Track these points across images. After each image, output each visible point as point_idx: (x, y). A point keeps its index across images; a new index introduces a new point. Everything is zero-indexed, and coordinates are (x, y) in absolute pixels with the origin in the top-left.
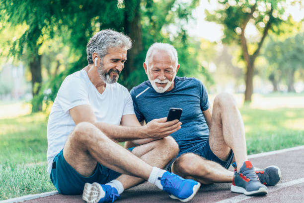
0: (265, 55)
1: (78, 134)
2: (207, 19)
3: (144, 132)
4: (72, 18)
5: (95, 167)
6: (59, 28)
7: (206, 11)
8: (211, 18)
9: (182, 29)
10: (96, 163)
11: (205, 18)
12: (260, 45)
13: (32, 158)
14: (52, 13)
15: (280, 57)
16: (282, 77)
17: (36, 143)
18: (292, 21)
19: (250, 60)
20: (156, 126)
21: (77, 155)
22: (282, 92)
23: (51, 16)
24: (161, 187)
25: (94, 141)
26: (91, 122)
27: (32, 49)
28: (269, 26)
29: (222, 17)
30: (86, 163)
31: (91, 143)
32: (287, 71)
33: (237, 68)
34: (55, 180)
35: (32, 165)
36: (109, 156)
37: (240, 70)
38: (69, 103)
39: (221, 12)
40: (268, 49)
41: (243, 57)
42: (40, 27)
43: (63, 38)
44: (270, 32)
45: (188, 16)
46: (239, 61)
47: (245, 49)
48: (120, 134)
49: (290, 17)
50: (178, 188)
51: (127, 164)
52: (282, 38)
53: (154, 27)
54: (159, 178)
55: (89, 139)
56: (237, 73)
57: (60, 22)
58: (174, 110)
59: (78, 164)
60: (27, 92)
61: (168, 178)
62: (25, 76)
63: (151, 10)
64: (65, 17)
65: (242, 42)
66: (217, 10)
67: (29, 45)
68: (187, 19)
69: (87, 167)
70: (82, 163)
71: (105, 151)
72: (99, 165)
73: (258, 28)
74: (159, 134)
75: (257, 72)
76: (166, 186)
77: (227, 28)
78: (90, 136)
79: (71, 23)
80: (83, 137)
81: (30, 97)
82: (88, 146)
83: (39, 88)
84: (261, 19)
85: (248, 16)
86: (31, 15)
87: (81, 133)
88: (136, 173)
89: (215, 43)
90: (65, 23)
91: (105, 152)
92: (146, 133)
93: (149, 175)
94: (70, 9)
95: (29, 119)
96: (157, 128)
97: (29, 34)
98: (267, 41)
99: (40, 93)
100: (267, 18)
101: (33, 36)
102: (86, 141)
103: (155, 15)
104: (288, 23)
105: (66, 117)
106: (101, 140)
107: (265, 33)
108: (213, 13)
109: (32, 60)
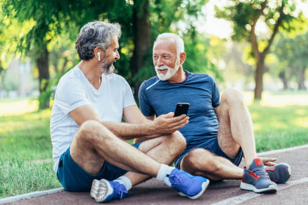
0: (275, 52)
1: (84, 133)
2: (216, 15)
3: (152, 129)
4: (80, 14)
5: (102, 165)
6: (67, 24)
7: (216, 8)
8: (220, 15)
9: (191, 25)
10: (103, 161)
12: (270, 42)
13: (39, 155)
14: (60, 9)
15: (290, 54)
16: (292, 74)
17: (43, 140)
18: (303, 18)
19: (260, 57)
20: (164, 122)
21: (84, 153)
22: (292, 90)
23: (58, 12)
24: (169, 184)
25: (101, 139)
27: (39, 45)
28: (279, 23)
29: (232, 14)
31: (98, 142)
32: (297, 68)
33: (247, 65)
35: (39, 162)
36: (116, 153)
37: (251, 67)
39: (231, 8)
40: (279, 47)
41: (252, 54)
42: (47, 23)
43: (71, 34)
44: (280, 29)
45: (198, 13)
46: (249, 58)
47: (255, 45)
48: (128, 131)
49: (301, 14)
50: (186, 185)
52: (292, 35)
53: (163, 23)
54: (168, 176)
55: (96, 137)
56: (247, 71)
57: (68, 18)
58: (181, 105)
59: (84, 162)
60: (35, 89)
61: (176, 176)
62: (32, 72)
63: (160, 6)
64: (72, 13)
65: (252, 39)
66: (227, 6)
67: (37, 41)
68: (196, 15)
69: (94, 165)
70: (89, 162)
71: (112, 149)
72: (106, 163)
73: (269, 25)
74: (167, 130)
75: (267, 70)
76: (175, 183)
77: (237, 24)
78: (97, 134)
79: (79, 19)
80: (89, 136)
81: (37, 94)
82: (95, 144)
83: (47, 85)
84: (271, 16)
85: (258, 13)
86: (38, 11)
87: (87, 132)
89: (225, 40)
90: (73, 19)
91: (112, 150)
92: (154, 129)
94: (78, 5)
95: (36, 116)
96: (165, 124)
97: (36, 31)
98: (277, 38)
99: (48, 90)
100: (277, 15)
101: (40, 32)
102: (93, 140)
103: (164, 11)
104: (298, 20)
107: (276, 30)
108: (222, 9)
109: (39, 56)
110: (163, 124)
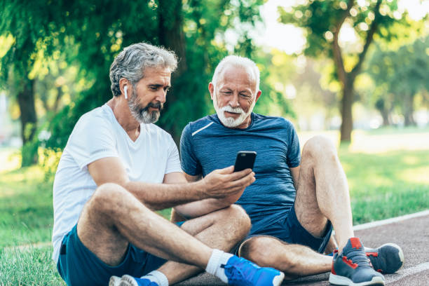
0: (370, 72)
1: (99, 201)
2: (281, 20)
3: (201, 190)
4: (80, 25)
5: (125, 250)
6: (61, 37)
7: (280, 8)
8: (287, 19)
9: (246, 37)
10: (127, 244)
11: (278, 19)
12: (362, 57)
13: (26, 237)
14: (51, 19)
15: (391, 74)
16: (396, 103)
17: (31, 213)
18: (409, 19)
19: (347, 79)
20: (219, 180)
21: (99, 233)
22: (396, 126)
23: (48, 23)
24: (225, 279)
25: (124, 211)
26: (120, 182)
27: (21, 73)
28: (374, 28)
29: (304, 17)
30: (111, 245)
31: (120, 215)
32: (403, 94)
33: (328, 91)
34: (65, 272)
35: (25, 249)
36: (146, 232)
37: (334, 94)
38: (86, 154)
39: (303, 9)
40: (373, 63)
41: (336, 76)
42: (34, 40)
43: (67, 55)
44: (376, 37)
45: (255, 17)
46: (331, 81)
47: (339, 63)
49: (405, 14)
50: (250, 280)
51: (175, 245)
52: (394, 46)
53: (203, 34)
54: (223, 266)
55: (117, 208)
56: (329, 100)
57: (63, 30)
58: (244, 155)
59: (99, 246)
60: (14, 135)
61: (236, 266)
62: (10, 111)
63: (199, 9)
64: (69, 24)
65: (335, 53)
66: (296, 6)
67: (17, 67)
68: (253, 22)
69: (113, 250)
70: (105, 245)
71: (141, 225)
73: (359, 32)
74: (223, 191)
75: (358, 98)
76: (233, 278)
77: (311, 33)
78: (118, 204)
79: (78, 33)
80: (107, 206)
81: (17, 143)
82: (115, 218)
83: (34, 131)
84: (361, 18)
85: (342, 15)
86: (19, 23)
87: (104, 200)
88: (187, 259)
89: (295, 55)
90: (68, 33)
91: (140, 228)
92: (205, 191)
93: (208, 261)
94: (76, 11)
95: (20, 177)
96: (221, 183)
97: (17, 51)
98: (372, 51)
99: (35, 139)
100: (371, 17)
101: (21, 55)
102: (113, 212)
103: (205, 18)
104: (402, 23)
105: (81, 176)
106: (135, 209)
107: (369, 39)
108: (289, 11)
109: (22, 88)
110: (218, 184)
